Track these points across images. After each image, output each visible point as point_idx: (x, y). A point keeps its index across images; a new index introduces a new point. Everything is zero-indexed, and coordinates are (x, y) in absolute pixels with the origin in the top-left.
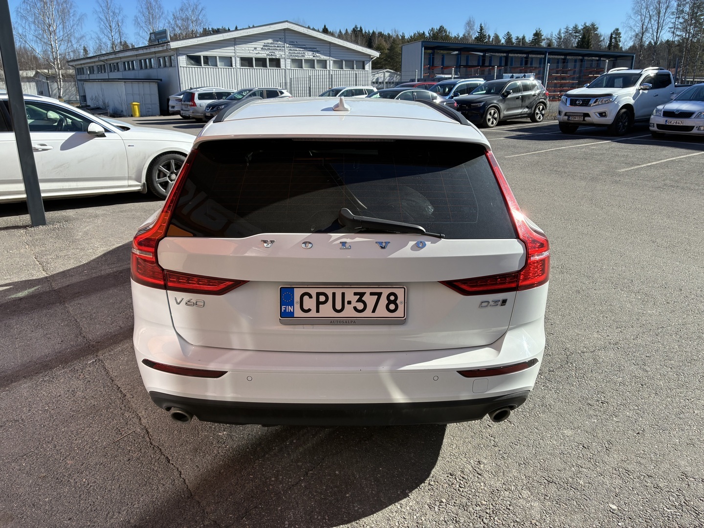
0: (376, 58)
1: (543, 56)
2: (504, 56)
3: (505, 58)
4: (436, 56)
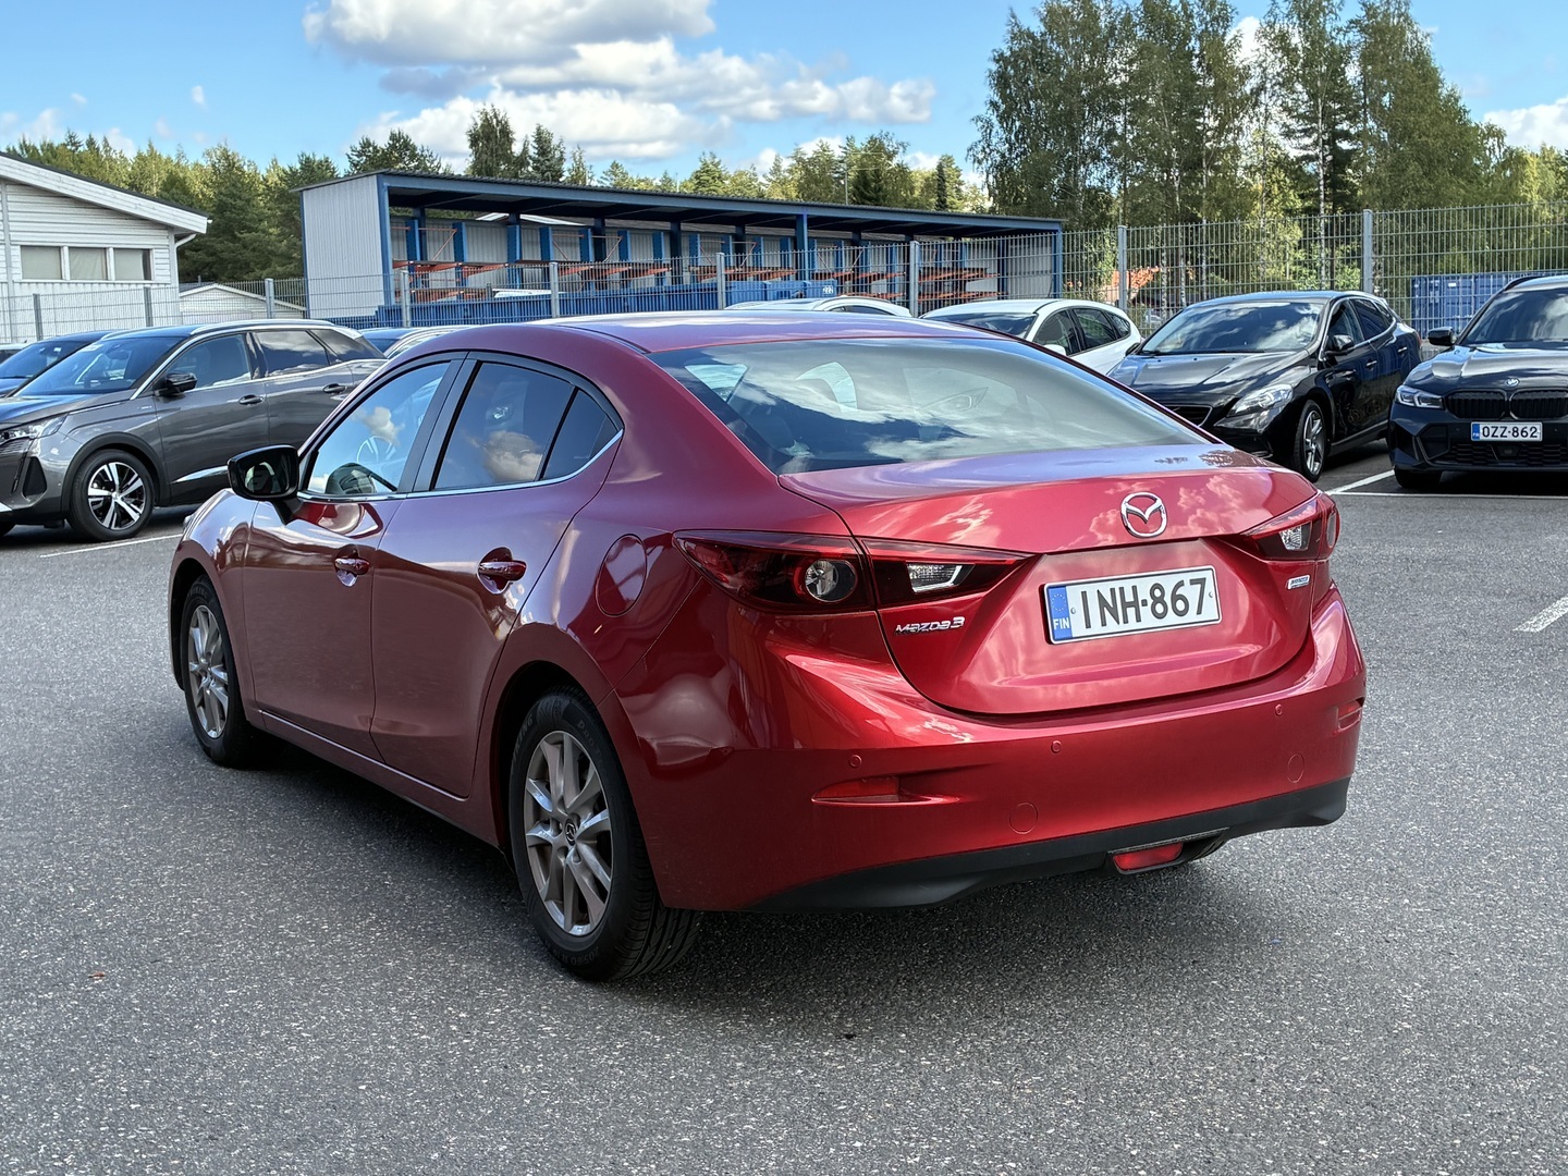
0: (193, 236)
2: (666, 232)
3: (668, 239)
4: (430, 230)
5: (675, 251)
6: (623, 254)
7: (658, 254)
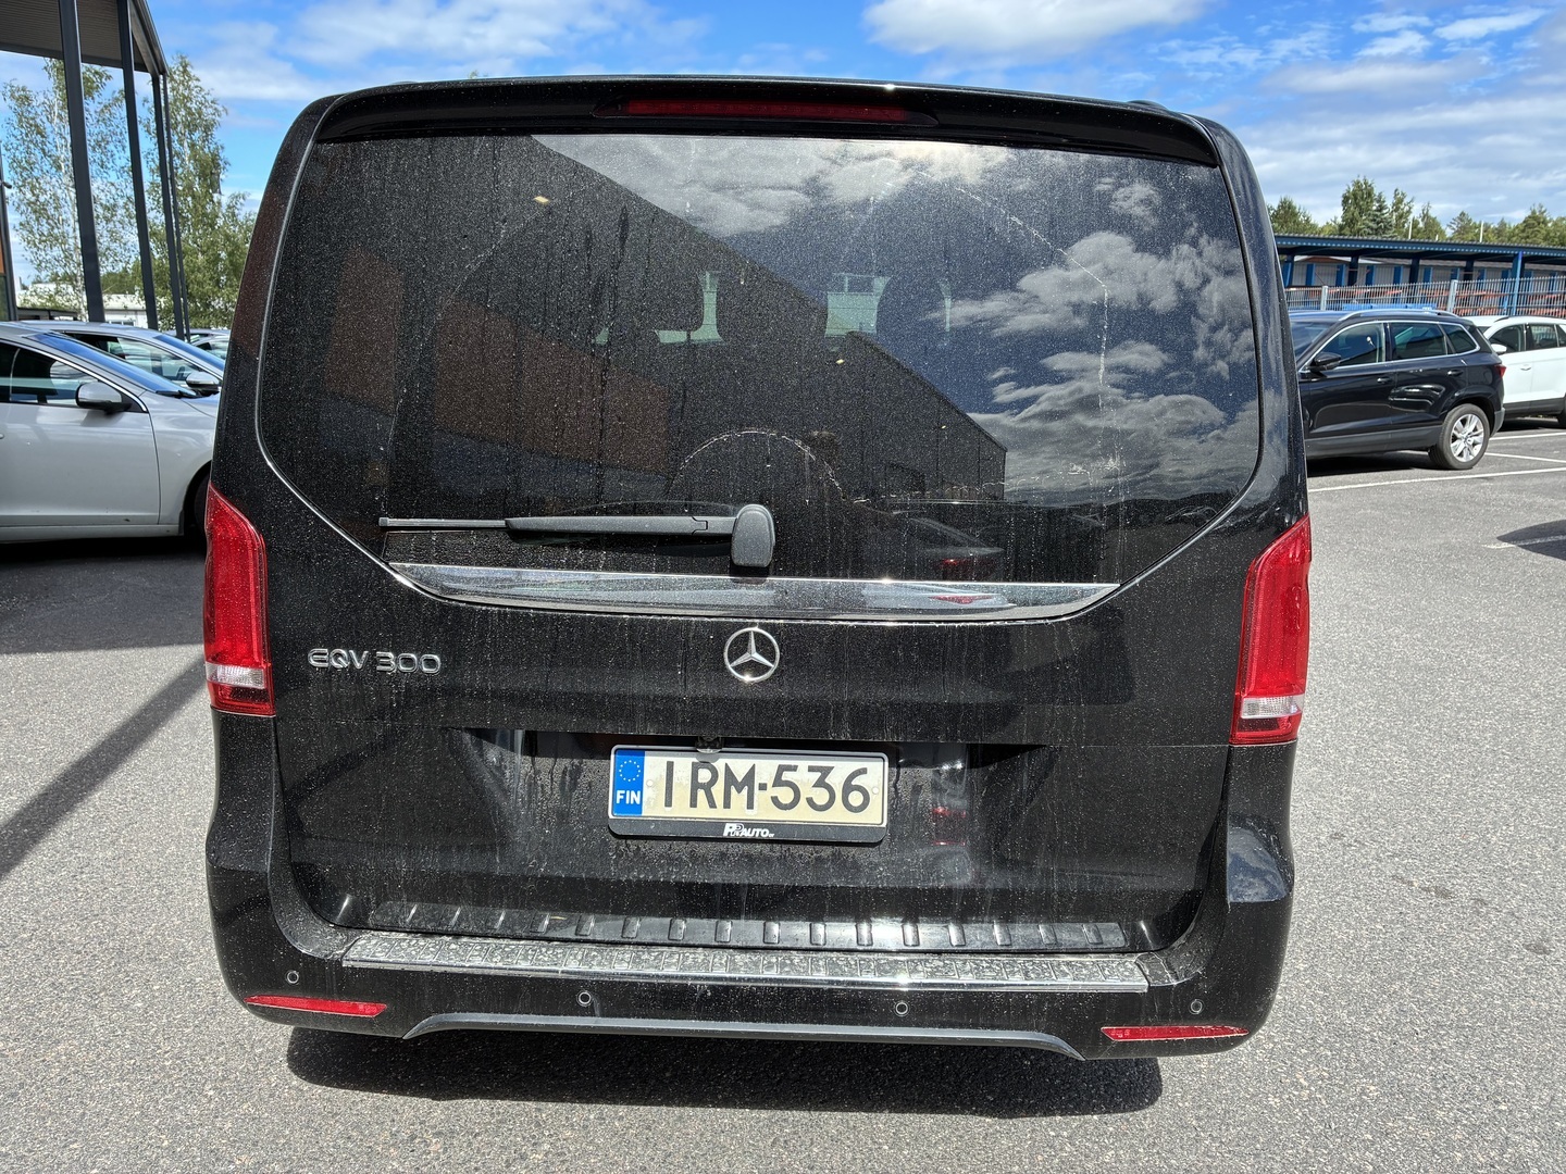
1: (1510, 265)
2: (1407, 266)
3: (1408, 270)
5: (1413, 279)
6: (1369, 282)
7: (1396, 281)
